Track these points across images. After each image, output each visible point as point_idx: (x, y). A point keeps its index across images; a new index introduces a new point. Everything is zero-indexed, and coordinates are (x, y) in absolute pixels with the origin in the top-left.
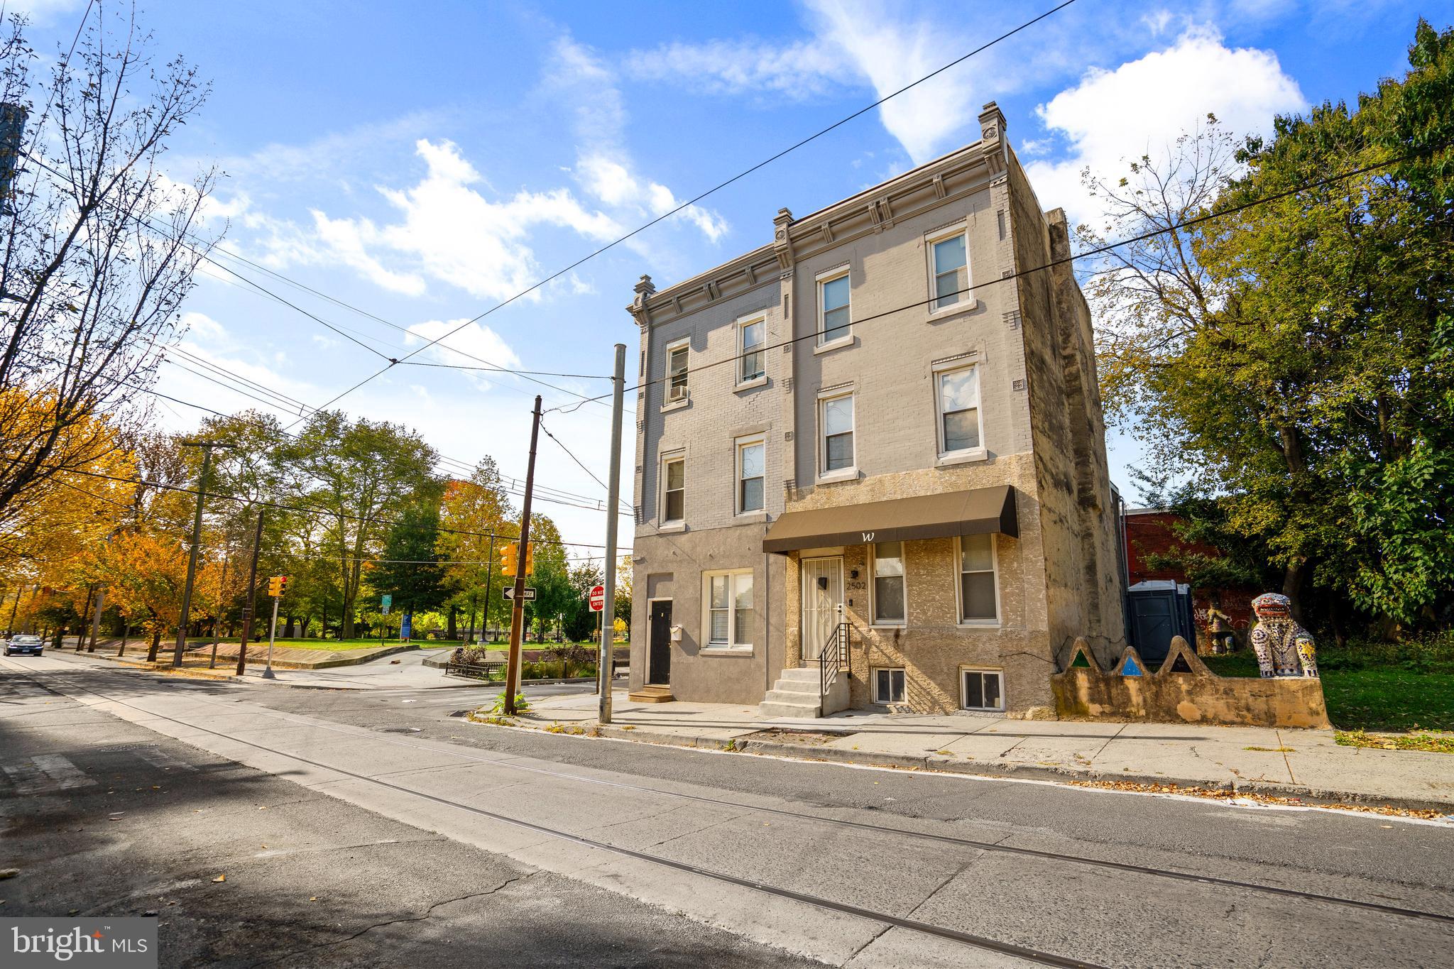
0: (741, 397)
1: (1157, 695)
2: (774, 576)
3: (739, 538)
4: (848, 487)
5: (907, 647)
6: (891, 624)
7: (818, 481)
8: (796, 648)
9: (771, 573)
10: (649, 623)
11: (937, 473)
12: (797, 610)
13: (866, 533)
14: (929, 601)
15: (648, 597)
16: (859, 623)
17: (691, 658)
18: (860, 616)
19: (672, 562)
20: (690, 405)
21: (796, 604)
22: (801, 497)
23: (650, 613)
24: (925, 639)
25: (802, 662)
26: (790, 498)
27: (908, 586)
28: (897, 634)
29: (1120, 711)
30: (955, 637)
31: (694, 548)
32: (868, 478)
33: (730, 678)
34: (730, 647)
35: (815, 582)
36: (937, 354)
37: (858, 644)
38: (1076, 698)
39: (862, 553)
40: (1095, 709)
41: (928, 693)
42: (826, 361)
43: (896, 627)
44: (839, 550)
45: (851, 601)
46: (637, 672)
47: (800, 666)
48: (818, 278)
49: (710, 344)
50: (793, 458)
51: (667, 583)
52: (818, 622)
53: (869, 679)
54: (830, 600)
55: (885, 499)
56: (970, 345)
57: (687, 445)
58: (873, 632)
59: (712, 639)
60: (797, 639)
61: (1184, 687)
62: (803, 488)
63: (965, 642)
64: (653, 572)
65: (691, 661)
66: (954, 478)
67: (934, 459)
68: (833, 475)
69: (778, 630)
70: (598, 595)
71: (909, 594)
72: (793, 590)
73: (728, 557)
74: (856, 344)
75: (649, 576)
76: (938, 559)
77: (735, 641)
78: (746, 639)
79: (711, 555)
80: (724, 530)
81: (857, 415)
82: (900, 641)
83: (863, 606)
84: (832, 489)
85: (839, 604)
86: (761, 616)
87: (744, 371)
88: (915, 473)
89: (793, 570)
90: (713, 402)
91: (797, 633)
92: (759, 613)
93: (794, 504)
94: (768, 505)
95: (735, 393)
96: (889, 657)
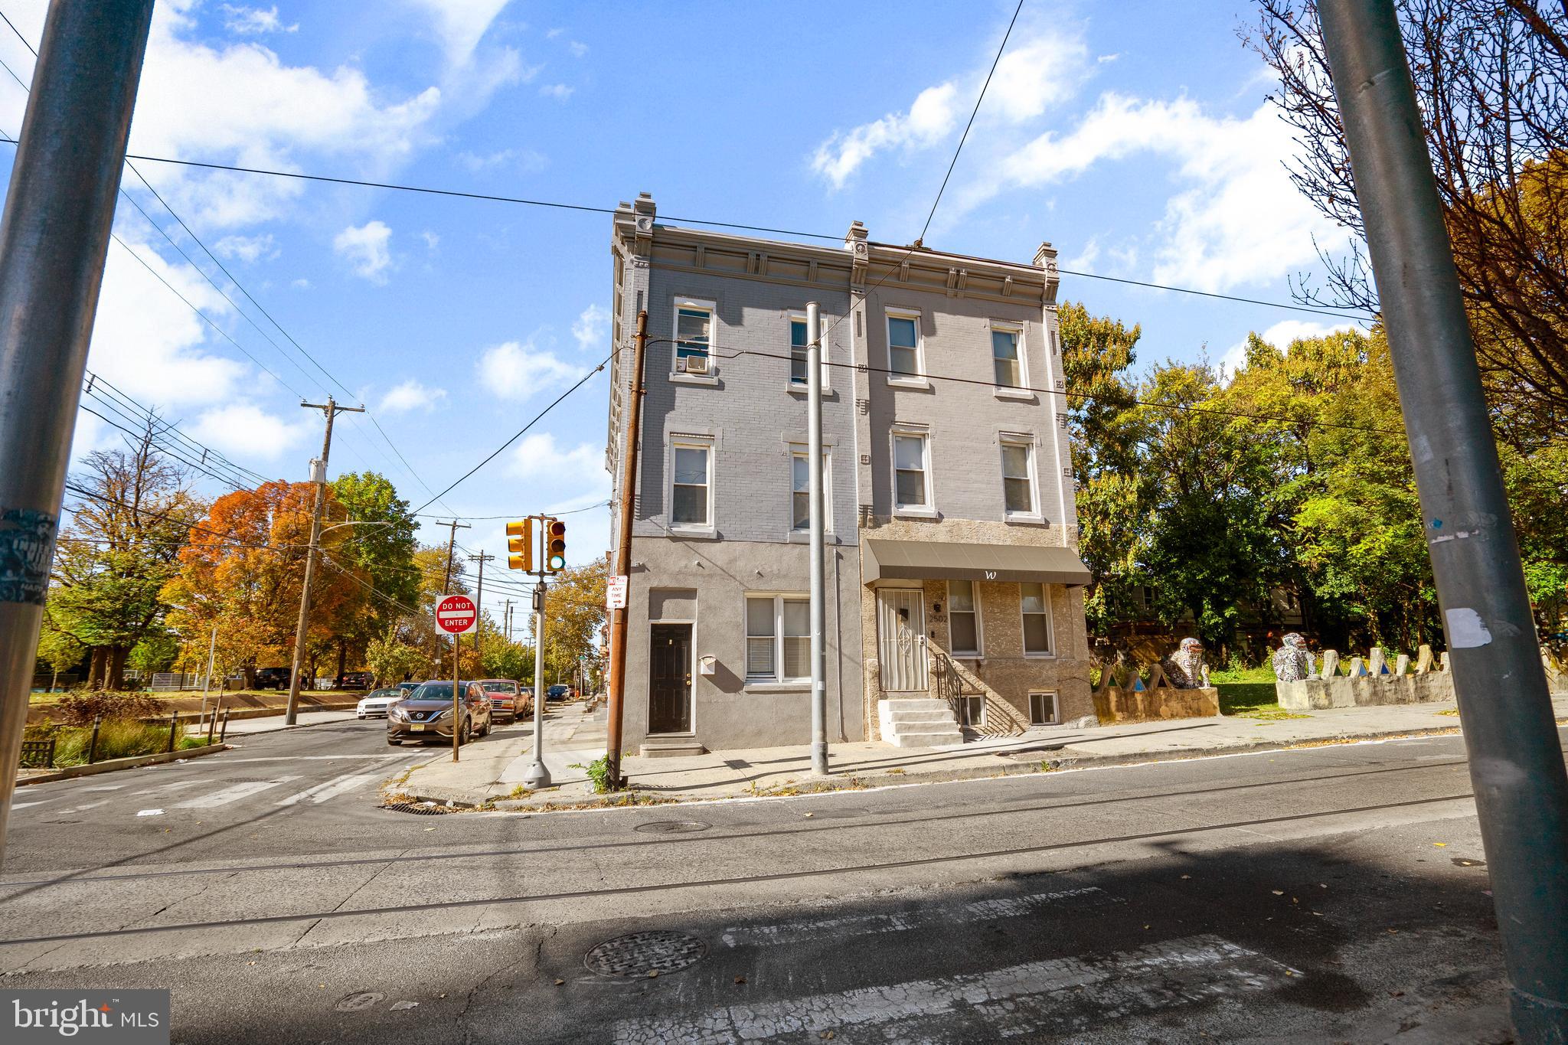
0: (798, 400)
1: (1151, 703)
2: (846, 603)
4: (928, 525)
5: (988, 676)
6: (971, 656)
7: (895, 511)
8: (876, 680)
9: (842, 601)
10: (650, 652)
11: (1008, 528)
12: (876, 640)
13: (989, 571)
14: (1002, 635)
15: (649, 617)
16: (942, 654)
17: (731, 696)
18: (940, 645)
19: (695, 575)
20: (723, 386)
21: (874, 634)
22: (877, 525)
23: (650, 638)
24: (1002, 668)
25: (882, 693)
26: (864, 524)
27: (983, 621)
28: (978, 664)
29: (1131, 714)
30: (1025, 666)
31: (732, 561)
32: (945, 520)
34: (781, 682)
35: (893, 612)
36: (1004, 427)
38: (1109, 708)
39: (941, 591)
40: (1119, 716)
41: (1008, 715)
42: (897, 396)
43: (974, 658)
44: (918, 583)
45: (933, 633)
47: (884, 697)
48: (887, 309)
49: (745, 322)
50: (871, 483)
51: (683, 602)
52: (898, 653)
54: (910, 631)
55: (962, 542)
56: (1028, 426)
57: (716, 434)
58: (956, 662)
59: (749, 673)
60: (877, 670)
61: (1163, 697)
62: (879, 516)
63: (1034, 670)
64: (661, 585)
65: (732, 699)
66: (1020, 534)
67: (1004, 515)
68: (908, 509)
69: (852, 660)
70: (454, 609)
71: (985, 630)
72: (870, 620)
73: (785, 576)
74: (931, 390)
75: (651, 590)
76: (1009, 600)
77: (787, 674)
78: (800, 672)
79: (759, 573)
80: (777, 545)
81: (932, 454)
82: (980, 671)
83: (943, 637)
84: (910, 523)
85: (920, 636)
86: (831, 646)
87: (793, 372)
88: (988, 524)
89: (869, 599)
90: (757, 392)
91: (876, 663)
92: (829, 642)
93: (869, 530)
94: (836, 526)
95: (790, 392)
96: (972, 685)
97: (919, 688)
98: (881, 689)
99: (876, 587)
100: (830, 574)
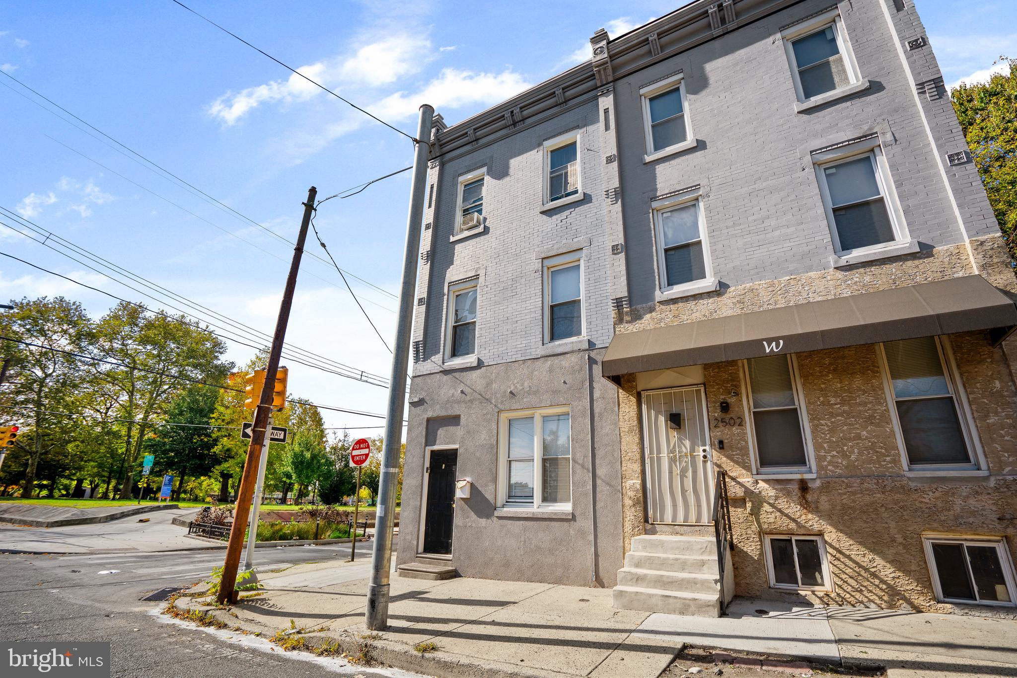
0: (551, 216)
2: (600, 414)
3: (551, 370)
4: (705, 301)
5: (825, 507)
6: (793, 473)
7: (659, 296)
8: (639, 508)
9: (597, 410)
10: (426, 476)
11: (840, 275)
12: (638, 456)
13: (769, 341)
14: (850, 439)
15: (426, 445)
16: (735, 471)
17: (483, 522)
18: (736, 462)
19: (459, 403)
20: (486, 231)
21: (636, 448)
22: (636, 316)
23: (427, 464)
24: (854, 493)
25: (649, 527)
26: (620, 320)
27: (812, 420)
28: (804, 486)
31: (488, 385)
32: (732, 289)
33: (539, 548)
34: (537, 507)
35: (662, 419)
36: (817, 143)
37: (740, 502)
39: (732, 380)
41: (874, 575)
42: (660, 169)
43: (798, 477)
44: (696, 374)
45: (721, 443)
46: (408, 537)
47: (646, 532)
48: (642, 91)
49: (511, 171)
50: (624, 272)
51: (452, 429)
52: (671, 472)
53: (762, 554)
54: (687, 443)
56: (865, 128)
57: (482, 273)
58: (762, 485)
59: (510, 497)
60: (640, 494)
62: (639, 307)
63: (929, 497)
64: (435, 415)
65: (484, 525)
66: (867, 279)
67: (832, 260)
68: (679, 290)
69: (608, 484)
70: (360, 448)
71: (815, 431)
72: (630, 431)
73: (535, 393)
74: (700, 145)
75: (428, 420)
76: (858, 382)
77: (545, 499)
78: (559, 496)
79: (511, 392)
80: (530, 362)
81: (709, 219)
82: (809, 497)
83: (740, 449)
84: (681, 304)
85: (701, 448)
86: (583, 466)
87: (552, 193)
88: (804, 277)
89: (628, 406)
90: (514, 224)
91: (638, 487)
92: (580, 462)
93: (627, 325)
94: (589, 329)
95: (542, 213)
96: (794, 520)
98: (646, 520)
99: (639, 390)
100: (583, 382)
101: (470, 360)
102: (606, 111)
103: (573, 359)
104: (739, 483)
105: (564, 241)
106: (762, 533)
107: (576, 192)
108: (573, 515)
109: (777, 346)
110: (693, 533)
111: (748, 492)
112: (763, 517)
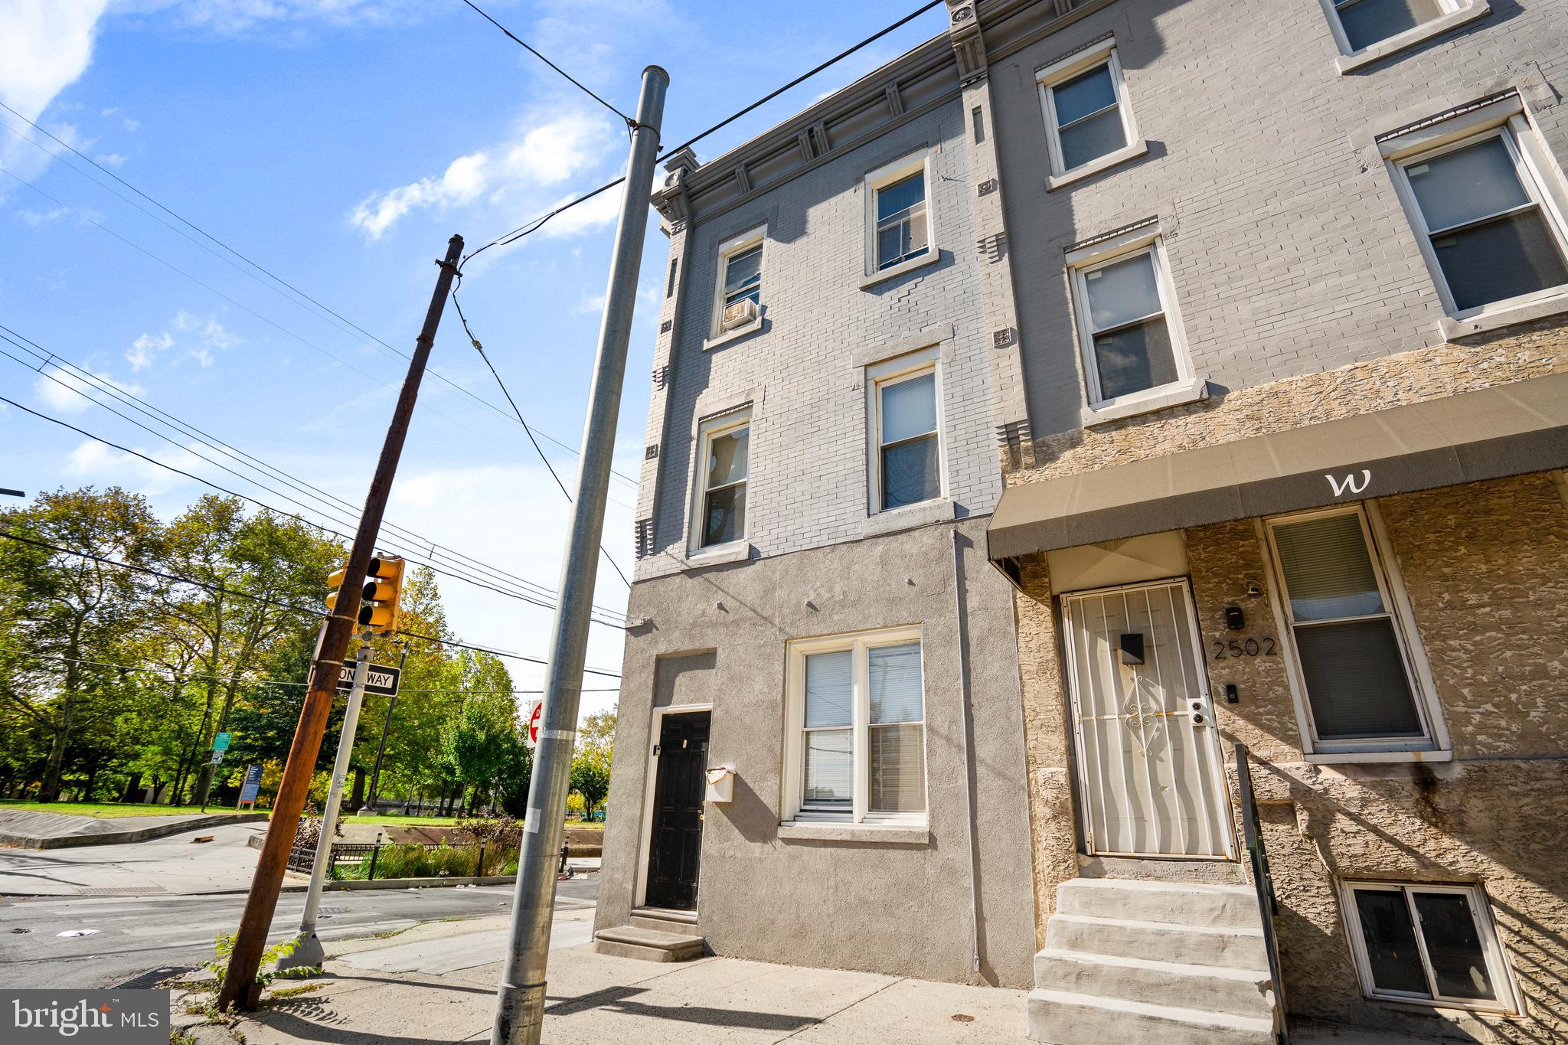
0: (880, 293)
2: (981, 640)
3: (884, 561)
4: (1180, 421)
5: (1478, 819)
6: (1398, 752)
7: (1088, 416)
8: (1067, 823)
9: (974, 633)
10: (654, 761)
11: (1461, 353)
12: (1059, 720)
13: (1340, 473)
14: (1523, 678)
15: (655, 704)
16: (1266, 746)
17: (756, 848)
18: (1268, 729)
19: (714, 625)
20: (766, 326)
21: (1054, 705)
22: (1045, 456)
23: (656, 739)
24: (1548, 793)
25: (1087, 861)
26: (1014, 462)
27: (1427, 640)
28: (1425, 778)
31: (768, 591)
32: (1233, 395)
33: (864, 902)
34: (860, 822)
35: (1105, 646)
36: (1387, 122)
37: (1285, 812)
39: (1246, 566)
42: (1078, 197)
43: (1409, 757)
45: (1231, 689)
46: (618, 876)
47: (1083, 873)
48: (1039, 76)
49: (811, 227)
50: (1019, 377)
51: (700, 674)
52: (1128, 752)
53: (1339, 924)
54: (1160, 692)
57: (757, 397)
58: (1327, 774)
59: (807, 801)
60: (1066, 795)
62: (1049, 438)
64: (671, 650)
65: (757, 854)
67: (1441, 327)
68: (1126, 404)
69: (1001, 775)
71: (1438, 661)
72: (1042, 670)
73: (855, 604)
74: (1154, 150)
75: (659, 660)
76: (1527, 560)
77: (875, 806)
78: (902, 800)
79: (810, 605)
80: (844, 548)
81: (1179, 274)
82: (1440, 801)
83: (1275, 702)
84: (1131, 430)
85: (1190, 702)
86: (949, 740)
87: (881, 258)
88: (1384, 364)
89: (1036, 622)
90: (815, 313)
91: (1063, 779)
92: (944, 731)
93: (1028, 473)
94: (956, 484)
95: (866, 289)
96: (1409, 851)
97: (1206, 849)
98: (1081, 849)
99: (1055, 591)
100: (945, 582)
101: (735, 550)
102: (977, 112)
103: (926, 540)
104: (1277, 771)
105: (906, 333)
106: (1336, 876)
107: (926, 251)
108: (932, 837)
109: (1359, 482)
110: (1181, 876)
111: (1296, 788)
112: (1337, 843)
